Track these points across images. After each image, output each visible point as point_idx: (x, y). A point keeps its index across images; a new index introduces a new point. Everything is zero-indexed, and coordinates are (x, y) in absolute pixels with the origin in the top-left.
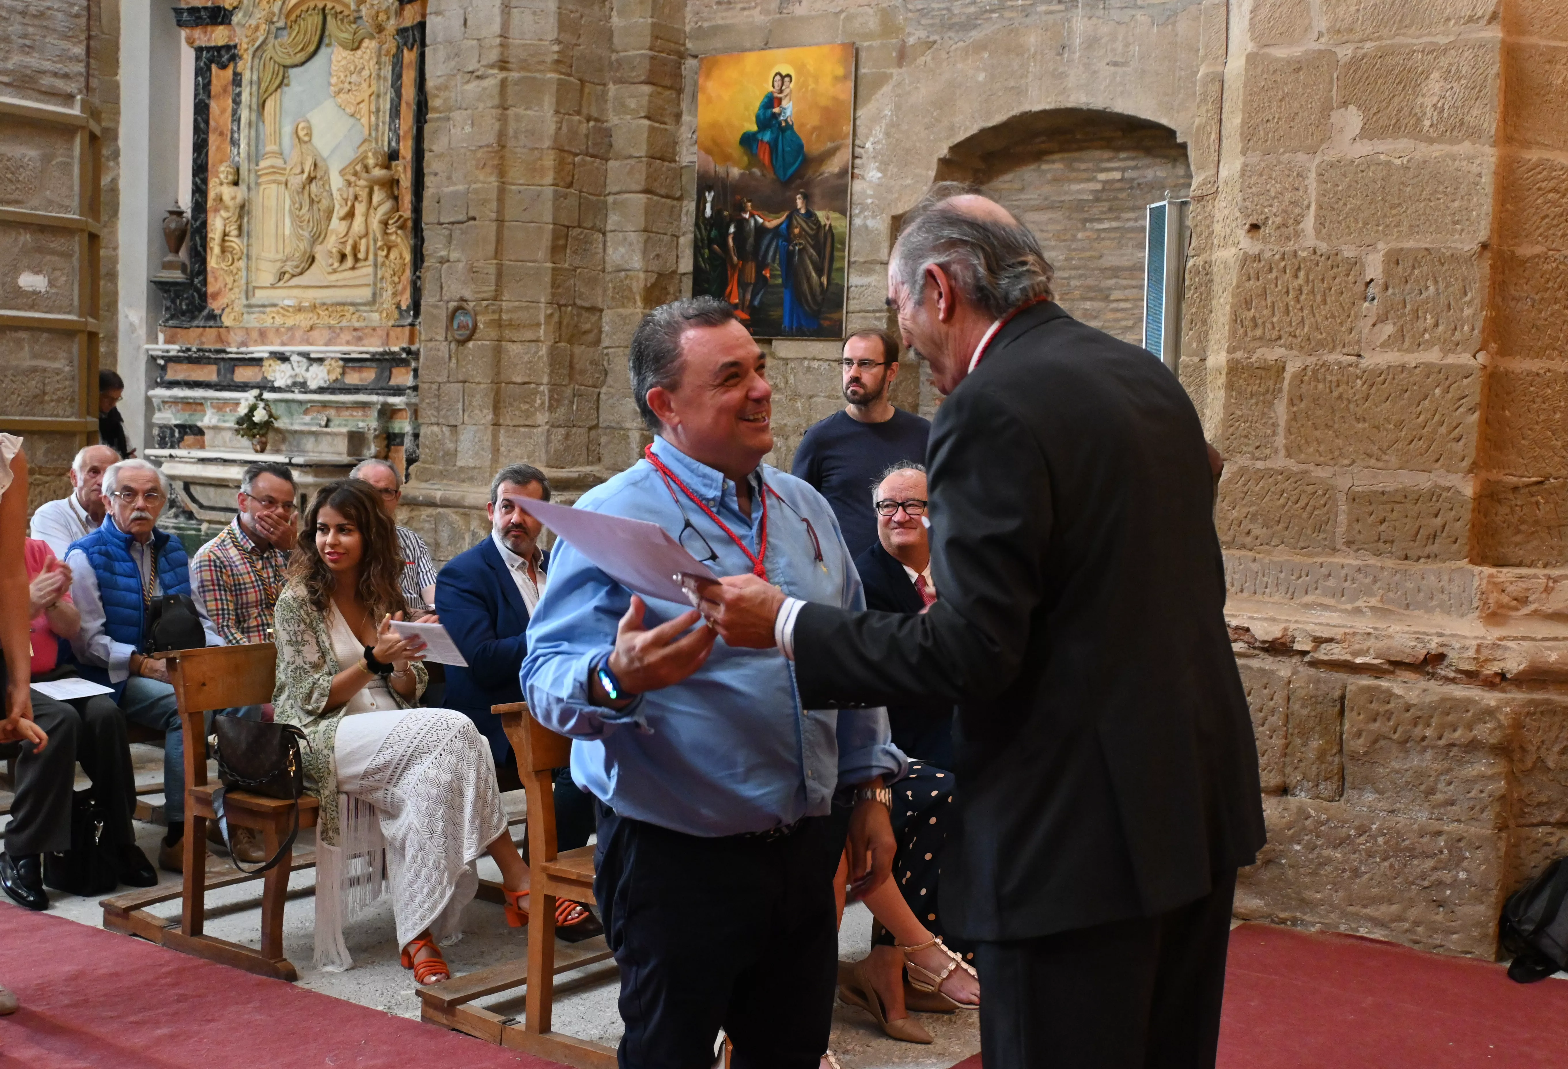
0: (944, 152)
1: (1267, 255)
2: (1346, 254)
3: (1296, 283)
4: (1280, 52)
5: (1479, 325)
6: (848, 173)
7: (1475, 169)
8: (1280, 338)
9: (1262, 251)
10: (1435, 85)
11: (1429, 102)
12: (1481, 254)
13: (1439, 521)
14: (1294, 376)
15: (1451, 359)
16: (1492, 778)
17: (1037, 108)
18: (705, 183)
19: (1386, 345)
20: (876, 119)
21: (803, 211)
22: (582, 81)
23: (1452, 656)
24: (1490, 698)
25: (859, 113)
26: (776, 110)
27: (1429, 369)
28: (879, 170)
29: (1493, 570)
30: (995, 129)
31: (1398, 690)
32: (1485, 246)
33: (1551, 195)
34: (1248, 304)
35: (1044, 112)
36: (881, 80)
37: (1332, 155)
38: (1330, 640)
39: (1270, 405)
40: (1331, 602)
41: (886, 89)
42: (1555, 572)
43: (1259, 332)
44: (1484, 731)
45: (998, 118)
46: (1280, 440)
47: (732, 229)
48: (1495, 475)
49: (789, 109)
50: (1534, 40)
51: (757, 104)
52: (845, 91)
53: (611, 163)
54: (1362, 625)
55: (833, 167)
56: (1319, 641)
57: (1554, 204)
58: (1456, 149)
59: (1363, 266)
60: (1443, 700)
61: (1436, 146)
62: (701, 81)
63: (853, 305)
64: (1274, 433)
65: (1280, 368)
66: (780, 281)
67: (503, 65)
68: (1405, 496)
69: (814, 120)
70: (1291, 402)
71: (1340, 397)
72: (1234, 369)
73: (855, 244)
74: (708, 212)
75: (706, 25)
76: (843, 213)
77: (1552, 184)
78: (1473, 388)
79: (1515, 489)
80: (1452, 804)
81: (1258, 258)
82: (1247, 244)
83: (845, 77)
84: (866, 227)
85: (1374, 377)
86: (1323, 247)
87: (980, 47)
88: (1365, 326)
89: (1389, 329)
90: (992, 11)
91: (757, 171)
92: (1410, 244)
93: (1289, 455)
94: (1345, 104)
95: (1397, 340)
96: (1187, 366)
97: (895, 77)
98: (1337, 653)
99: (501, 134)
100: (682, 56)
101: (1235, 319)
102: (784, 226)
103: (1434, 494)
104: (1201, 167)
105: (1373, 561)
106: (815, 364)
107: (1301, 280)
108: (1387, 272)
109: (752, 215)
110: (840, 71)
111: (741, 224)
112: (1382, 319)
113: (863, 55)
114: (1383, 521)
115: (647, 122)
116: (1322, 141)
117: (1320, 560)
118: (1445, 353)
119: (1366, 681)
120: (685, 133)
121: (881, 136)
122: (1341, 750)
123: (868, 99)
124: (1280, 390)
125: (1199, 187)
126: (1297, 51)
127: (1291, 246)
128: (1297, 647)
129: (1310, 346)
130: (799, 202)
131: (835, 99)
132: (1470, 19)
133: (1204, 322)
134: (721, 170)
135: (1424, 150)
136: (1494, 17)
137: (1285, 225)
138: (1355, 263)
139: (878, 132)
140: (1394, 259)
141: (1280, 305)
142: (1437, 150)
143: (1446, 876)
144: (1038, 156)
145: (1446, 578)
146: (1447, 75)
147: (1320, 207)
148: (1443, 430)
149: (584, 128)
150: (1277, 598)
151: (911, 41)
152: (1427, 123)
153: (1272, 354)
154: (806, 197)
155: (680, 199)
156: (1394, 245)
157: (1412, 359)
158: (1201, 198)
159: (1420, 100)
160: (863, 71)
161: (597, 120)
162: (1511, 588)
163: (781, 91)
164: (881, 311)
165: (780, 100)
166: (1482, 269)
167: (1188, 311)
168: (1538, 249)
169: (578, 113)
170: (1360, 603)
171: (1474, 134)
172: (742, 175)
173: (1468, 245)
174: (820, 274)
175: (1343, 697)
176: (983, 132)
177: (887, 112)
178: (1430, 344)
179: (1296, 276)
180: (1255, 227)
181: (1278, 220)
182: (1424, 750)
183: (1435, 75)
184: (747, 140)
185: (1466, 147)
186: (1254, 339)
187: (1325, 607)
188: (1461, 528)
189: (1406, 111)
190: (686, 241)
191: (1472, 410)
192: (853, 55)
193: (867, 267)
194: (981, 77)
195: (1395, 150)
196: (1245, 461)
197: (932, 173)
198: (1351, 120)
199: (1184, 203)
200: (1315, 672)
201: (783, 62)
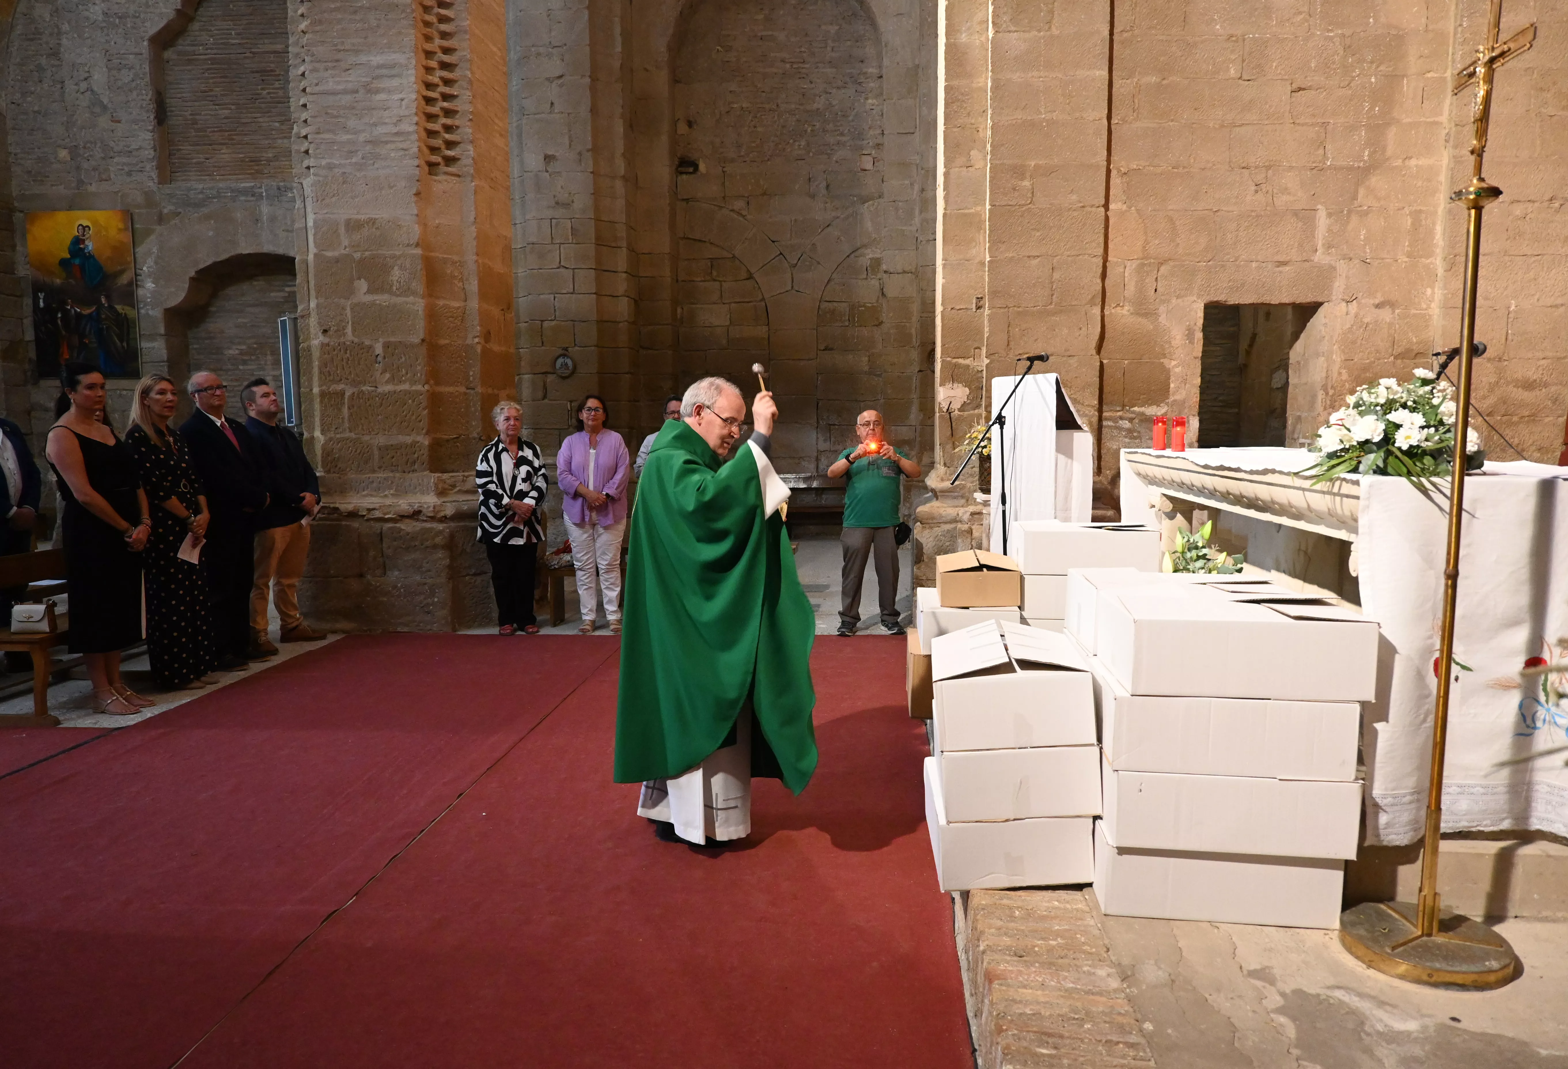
0: (193, 274)
1: (332, 343)
2: (366, 343)
3: (346, 356)
4: (329, 254)
5: (424, 373)
6: (134, 283)
7: (416, 308)
8: (341, 380)
9: (329, 342)
10: (396, 272)
11: (395, 278)
12: (422, 344)
13: (416, 455)
14: (349, 397)
15: (414, 388)
16: (444, 558)
17: (245, 252)
18: (37, 287)
19: (387, 382)
20: (148, 254)
21: (106, 305)
23: (424, 510)
24: (441, 527)
25: (137, 250)
26: (82, 246)
27: (406, 392)
28: (153, 283)
29: (440, 475)
30: (220, 262)
31: (403, 527)
32: (423, 340)
33: (451, 319)
34: (326, 366)
35: (249, 255)
36: (148, 232)
37: (355, 300)
38: (374, 509)
39: (340, 410)
40: (374, 493)
41: (153, 237)
42: (466, 474)
43: (331, 378)
44: (438, 540)
45: (224, 256)
46: (347, 425)
47: (59, 315)
48: (438, 435)
49: (90, 246)
50: (437, 254)
51: (68, 242)
52: (126, 238)
54: (388, 502)
55: (124, 279)
56: (369, 510)
57: (451, 322)
58: (407, 299)
59: (374, 349)
60: (422, 529)
61: (399, 298)
62: (28, 226)
63: (146, 358)
64: (343, 422)
65: (342, 393)
66: (95, 345)
68: (401, 446)
69: (107, 253)
70: (349, 408)
71: (370, 405)
72: (323, 395)
73: (142, 325)
74: (42, 304)
75: (27, 193)
76: (133, 306)
77: (450, 314)
78: (424, 400)
79: (448, 441)
80: (429, 571)
81: (328, 345)
82: (321, 338)
83: (126, 229)
84: (148, 315)
85: (384, 396)
86: (356, 340)
87: (207, 217)
88: (377, 374)
89: (387, 376)
90: (214, 198)
91: (72, 281)
92: (392, 339)
93: (351, 431)
94: (359, 279)
95: (392, 380)
96: (304, 393)
97: (157, 231)
98: (377, 514)
100: (12, 211)
101: (320, 372)
102: (94, 314)
103: (413, 445)
104: (301, 303)
105: (391, 475)
106: (124, 392)
107: (348, 355)
108: (384, 351)
109: (72, 307)
110: (121, 226)
111: (66, 313)
112: (384, 371)
113: (136, 217)
114: (393, 457)
116: (351, 294)
117: (368, 476)
118: (411, 385)
119: (390, 525)
120: (19, 257)
121: (152, 264)
122: (383, 556)
123: (142, 243)
124: (344, 403)
125: (302, 311)
126: (336, 254)
127: (342, 340)
128: (360, 514)
129: (355, 383)
130: (103, 300)
131: (121, 241)
132: (408, 245)
133: (310, 373)
134: (48, 280)
135: (394, 299)
136: (417, 245)
137: (339, 330)
138: (370, 347)
139: (150, 262)
140: (386, 346)
141: (340, 365)
142: (400, 300)
143: (429, 600)
144: (251, 277)
145: (420, 479)
146: (401, 268)
147: (353, 323)
150: (351, 494)
151: (165, 211)
152: (394, 288)
153: (341, 386)
154: (108, 297)
155: (21, 296)
156: (386, 339)
157: (398, 388)
158: (302, 317)
159: (391, 278)
160: (137, 226)
162: (448, 481)
163: (84, 235)
164: (163, 362)
165: (83, 241)
166: (423, 350)
167: (303, 368)
168: (447, 342)
170: (386, 493)
171: (414, 293)
173: (416, 340)
174: (121, 341)
175: (381, 533)
176: (215, 264)
177: (155, 250)
178: (405, 382)
179: (346, 353)
180: (325, 331)
181: (335, 328)
182: (416, 550)
183: (396, 268)
184: (63, 263)
185: (411, 299)
186: (330, 381)
187: (372, 496)
188: (425, 457)
189: (385, 283)
190: (28, 322)
191: (424, 409)
192: (129, 216)
193: (152, 337)
194: (211, 233)
195: (382, 299)
196: (331, 434)
197: (187, 286)
198: (362, 285)
199: (296, 319)
200: (368, 523)
201: (83, 218)
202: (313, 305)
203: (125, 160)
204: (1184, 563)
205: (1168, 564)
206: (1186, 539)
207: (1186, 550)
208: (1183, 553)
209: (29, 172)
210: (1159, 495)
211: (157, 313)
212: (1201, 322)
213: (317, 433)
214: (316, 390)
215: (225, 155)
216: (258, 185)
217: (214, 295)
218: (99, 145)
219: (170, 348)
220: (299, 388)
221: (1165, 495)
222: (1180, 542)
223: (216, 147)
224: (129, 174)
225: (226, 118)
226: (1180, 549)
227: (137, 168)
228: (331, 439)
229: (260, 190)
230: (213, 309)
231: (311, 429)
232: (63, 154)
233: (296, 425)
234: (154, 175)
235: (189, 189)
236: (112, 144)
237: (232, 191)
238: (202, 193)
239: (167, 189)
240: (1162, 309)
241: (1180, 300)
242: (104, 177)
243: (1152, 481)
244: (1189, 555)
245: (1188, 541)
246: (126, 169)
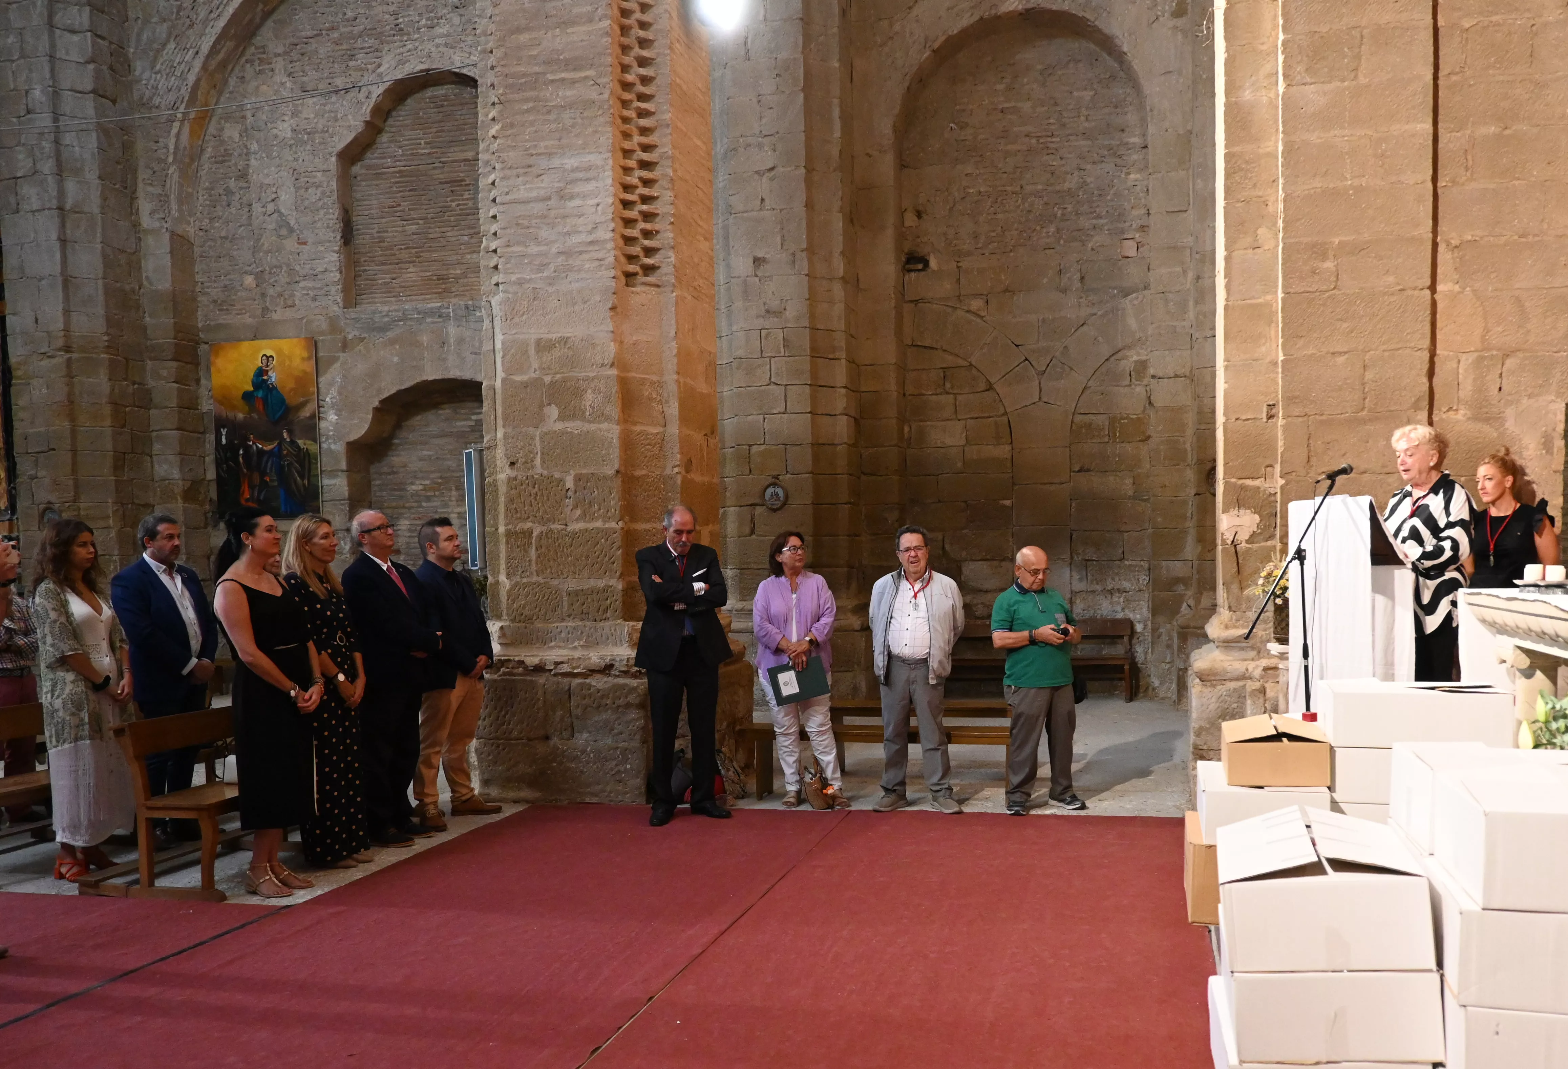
0: (376, 404)
2: (556, 476)
3: (534, 491)
4: (518, 378)
5: (618, 509)
6: (316, 417)
7: (610, 435)
8: (529, 517)
9: (517, 476)
10: (589, 396)
11: (588, 404)
12: (616, 476)
13: (609, 602)
14: (537, 537)
15: (607, 525)
16: (637, 720)
17: (431, 378)
18: (220, 422)
19: (578, 519)
20: (331, 384)
21: (288, 440)
22: (127, 360)
23: (617, 665)
25: (322, 379)
26: (265, 378)
27: (598, 530)
28: (336, 414)
29: (635, 623)
30: (406, 390)
31: (594, 683)
32: (618, 472)
33: (647, 447)
34: (512, 501)
35: (435, 381)
36: (333, 360)
37: (545, 429)
38: (562, 663)
39: (526, 551)
40: (562, 644)
41: (337, 365)
43: (518, 515)
44: (632, 698)
45: (408, 384)
46: (534, 567)
47: (241, 452)
49: (273, 377)
50: (633, 374)
51: (251, 374)
52: (310, 366)
53: (152, 412)
54: (577, 654)
55: (306, 413)
56: (557, 664)
57: (649, 450)
58: (601, 426)
59: (564, 482)
60: (614, 685)
61: (592, 425)
62: (212, 358)
63: (326, 496)
64: (530, 565)
65: (530, 533)
66: (276, 484)
67: (67, 349)
68: (592, 591)
69: (291, 384)
70: (537, 549)
71: (559, 545)
72: (509, 534)
73: (324, 460)
74: (224, 441)
75: (212, 323)
76: (315, 441)
77: (648, 441)
78: (617, 538)
80: (622, 733)
81: (515, 479)
82: (508, 472)
83: (309, 358)
84: (330, 449)
85: (575, 535)
86: (545, 473)
87: (392, 342)
88: (567, 510)
89: (578, 512)
90: (400, 321)
91: (255, 416)
92: (584, 471)
93: (538, 575)
94: (550, 404)
95: (583, 517)
96: (489, 533)
97: (341, 359)
98: (565, 668)
99: (70, 395)
100: (197, 343)
101: (507, 509)
102: (276, 449)
103: (605, 589)
104: (488, 432)
105: (581, 623)
107: (536, 489)
108: (575, 484)
109: (254, 443)
110: (305, 355)
111: (247, 448)
112: (575, 507)
113: (320, 345)
114: (583, 604)
115: (176, 385)
116: (541, 421)
117: (556, 625)
118: (605, 522)
119: (578, 681)
120: (203, 392)
121: (335, 394)
122: (571, 716)
123: (326, 372)
124: (531, 543)
125: (488, 442)
126: (525, 377)
127: (530, 473)
128: (547, 668)
129: (543, 521)
130: (285, 435)
131: (305, 372)
132: (602, 365)
133: (496, 510)
134: (231, 415)
135: (588, 427)
136: (612, 365)
137: (526, 462)
138: (561, 480)
139: (334, 392)
140: (578, 479)
141: (527, 502)
142: (593, 427)
143: (621, 768)
144: (436, 406)
145: (613, 629)
146: (594, 391)
147: (542, 454)
148: (607, 559)
149: (130, 389)
150: (537, 645)
151: (350, 337)
152: (587, 414)
153: (529, 525)
154: (290, 432)
155: (204, 433)
156: (577, 472)
157: (590, 526)
158: (489, 448)
159: (583, 403)
160: (321, 354)
161: (139, 384)
163: (267, 366)
164: (343, 499)
165: (267, 371)
166: (618, 481)
167: (488, 505)
168: (644, 472)
169: (125, 379)
170: (576, 644)
171: (608, 419)
172: (245, 418)
173: (610, 472)
174: (302, 478)
175: (570, 690)
176: (398, 392)
177: (338, 379)
178: (597, 519)
179: (534, 487)
180: (512, 464)
181: (523, 460)
182: (607, 710)
183: (589, 391)
184: (247, 396)
185: (605, 426)
186: (517, 519)
187: (560, 647)
188: (618, 604)
189: (578, 408)
190: (210, 460)
191: (618, 549)
192: (313, 345)
193: (333, 474)
194: (396, 359)
195: (574, 426)
196: (517, 579)
197: (370, 416)
198: (553, 412)
199: (482, 450)
200: (555, 679)
201: (267, 348)
202: (500, 434)
203: (310, 284)
204: (1547, 736)
205: (1526, 737)
206: (1550, 706)
207: (1551, 719)
208: (1547, 722)
209: (215, 301)
210: (1511, 647)
211: (339, 447)
212: (1561, 427)
213: (502, 578)
214: (502, 529)
215: (412, 274)
216: (446, 305)
217: (398, 426)
218: (285, 268)
219: (350, 484)
220: (484, 527)
221: (1519, 648)
222: (1541, 709)
223: (403, 266)
224: (314, 299)
225: (414, 234)
226: (1542, 717)
227: (323, 292)
228: (517, 584)
229: (447, 311)
230: (396, 441)
231: (496, 573)
232: (249, 280)
233: (480, 568)
234: (339, 298)
235: (374, 313)
236: (297, 268)
237: (419, 313)
238: (387, 315)
239: (352, 313)
240: (1510, 412)
241: (1532, 401)
242: (289, 302)
243: (1501, 629)
244: (1554, 726)
245: (1554, 708)
246: (311, 293)
